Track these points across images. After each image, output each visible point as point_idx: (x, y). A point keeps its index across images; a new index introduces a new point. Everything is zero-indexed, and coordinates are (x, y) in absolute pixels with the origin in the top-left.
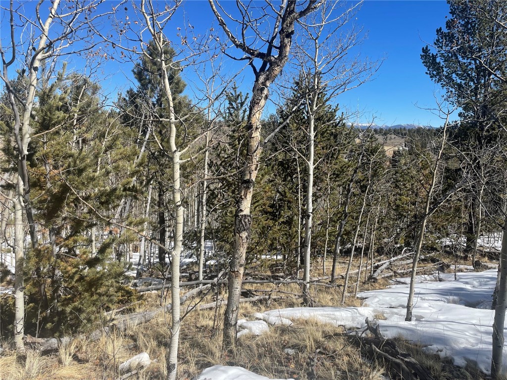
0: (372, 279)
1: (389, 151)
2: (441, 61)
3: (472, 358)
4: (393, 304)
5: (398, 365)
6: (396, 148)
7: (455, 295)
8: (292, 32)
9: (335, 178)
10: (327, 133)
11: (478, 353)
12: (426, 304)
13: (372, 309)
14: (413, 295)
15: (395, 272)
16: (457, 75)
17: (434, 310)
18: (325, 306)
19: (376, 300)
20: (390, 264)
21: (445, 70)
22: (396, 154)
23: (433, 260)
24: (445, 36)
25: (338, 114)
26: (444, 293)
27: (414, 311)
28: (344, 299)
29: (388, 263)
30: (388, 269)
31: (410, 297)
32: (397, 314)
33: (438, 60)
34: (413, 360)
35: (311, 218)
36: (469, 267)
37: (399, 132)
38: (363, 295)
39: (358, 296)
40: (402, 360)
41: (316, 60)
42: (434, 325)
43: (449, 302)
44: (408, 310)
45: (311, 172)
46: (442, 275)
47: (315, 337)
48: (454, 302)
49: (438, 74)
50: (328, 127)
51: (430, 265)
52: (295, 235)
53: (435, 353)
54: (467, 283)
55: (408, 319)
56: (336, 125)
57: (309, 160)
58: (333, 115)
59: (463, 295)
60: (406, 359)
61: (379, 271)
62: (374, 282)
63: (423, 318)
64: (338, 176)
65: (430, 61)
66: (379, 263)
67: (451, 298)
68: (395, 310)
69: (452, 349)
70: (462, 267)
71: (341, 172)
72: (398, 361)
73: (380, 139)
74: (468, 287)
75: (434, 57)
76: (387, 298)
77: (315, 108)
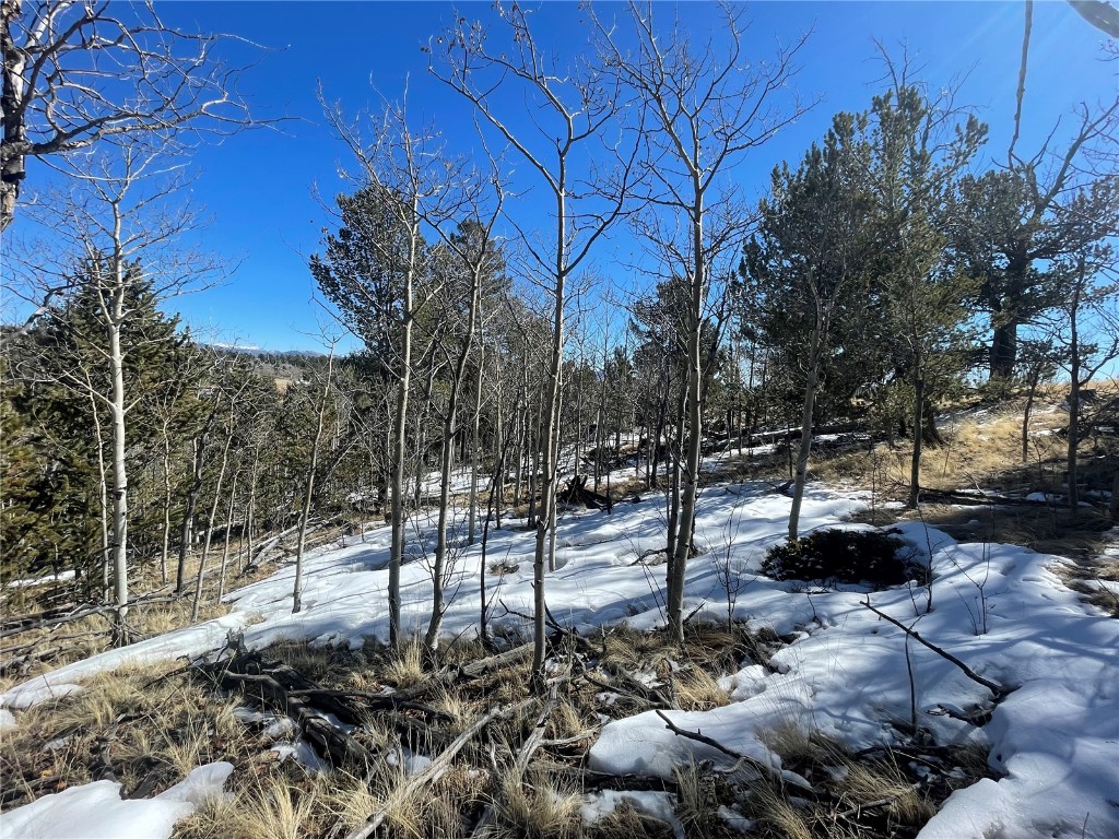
0: (250, 569)
1: (282, 384)
2: (337, 277)
3: (370, 632)
4: (278, 596)
5: (264, 683)
6: (291, 383)
7: (359, 560)
8: (20, 175)
9: (179, 428)
10: (160, 357)
11: (375, 625)
12: (322, 583)
13: (243, 613)
14: (301, 577)
15: (286, 551)
16: (357, 296)
17: (332, 587)
18: (158, 634)
19: (254, 596)
20: (281, 541)
21: (342, 288)
22: (290, 389)
23: (339, 523)
24: (340, 247)
25: (179, 329)
26: (348, 561)
27: (304, 597)
28: (197, 612)
29: (276, 541)
30: (277, 548)
31: (297, 581)
32: (282, 608)
33: (332, 274)
34: (285, 667)
35: (123, 498)
36: (380, 523)
37: (296, 360)
38: (233, 595)
39: (224, 600)
40: (270, 673)
41: (117, 237)
42: (328, 608)
43: (352, 571)
44: (295, 598)
45: (120, 420)
46: (347, 539)
47: (115, 697)
48: (359, 570)
49: (333, 291)
50: (161, 348)
51: (335, 530)
52: (94, 532)
53: (326, 643)
54: (375, 543)
55: (296, 609)
56: (178, 345)
57: (112, 400)
58: (169, 328)
59: (367, 559)
60: (275, 670)
61: (262, 554)
62: (253, 572)
63: (315, 601)
64: (184, 424)
65: (320, 272)
66: (264, 543)
67: (354, 566)
68: (279, 604)
69: (347, 630)
70: (372, 523)
71: (189, 418)
72: (262, 677)
73: (269, 368)
74: (375, 547)
75: (327, 270)
76: (270, 590)
77: (120, 315)
